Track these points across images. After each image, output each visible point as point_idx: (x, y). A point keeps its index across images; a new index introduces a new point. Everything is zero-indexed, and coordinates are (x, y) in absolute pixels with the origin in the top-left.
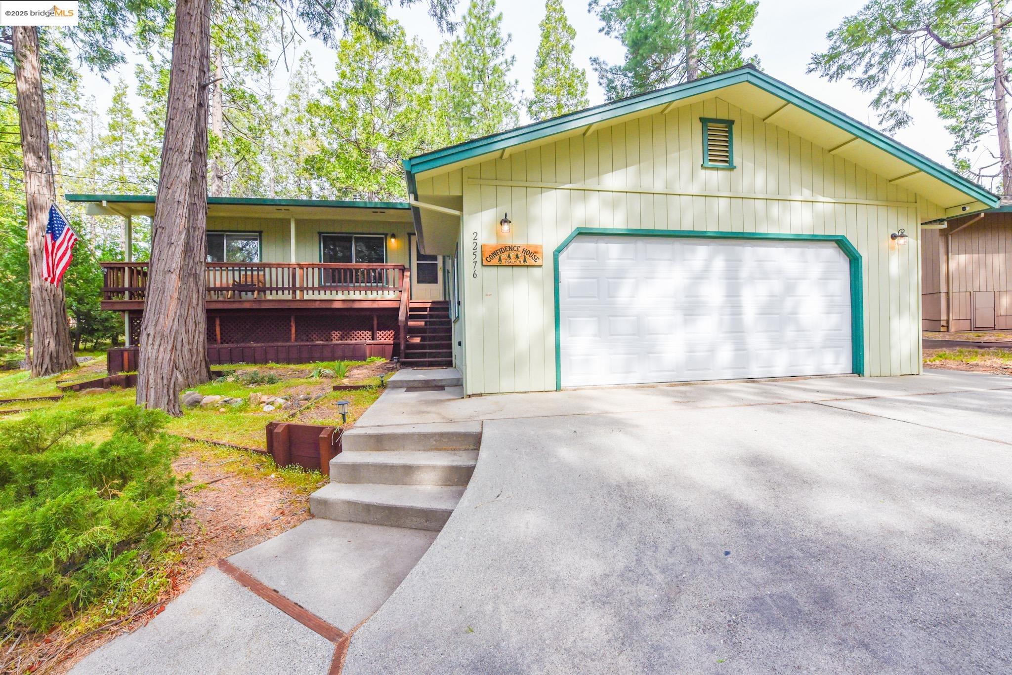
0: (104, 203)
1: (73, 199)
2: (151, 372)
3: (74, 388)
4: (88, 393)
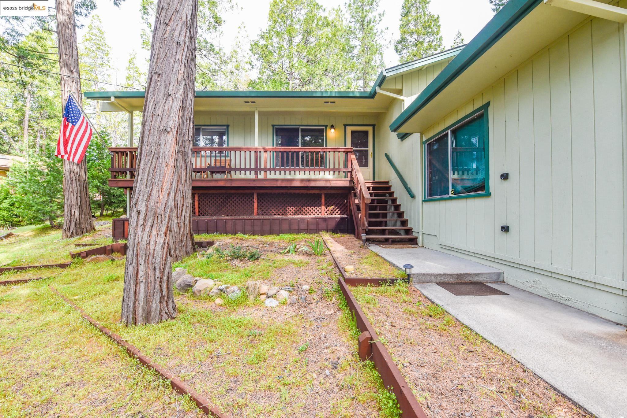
0: (113, 99)
1: (90, 96)
2: (141, 261)
3: (82, 255)
4: (93, 260)
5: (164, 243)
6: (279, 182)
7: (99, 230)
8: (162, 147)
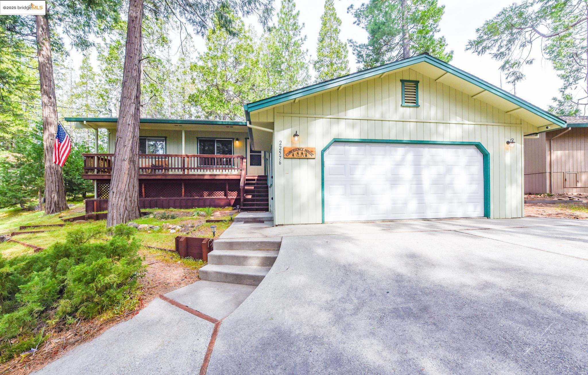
0: (85, 122)
1: (68, 120)
2: (115, 211)
3: (70, 220)
4: (78, 223)
5: (124, 205)
6: (196, 176)
7: (72, 209)
8: (123, 166)
